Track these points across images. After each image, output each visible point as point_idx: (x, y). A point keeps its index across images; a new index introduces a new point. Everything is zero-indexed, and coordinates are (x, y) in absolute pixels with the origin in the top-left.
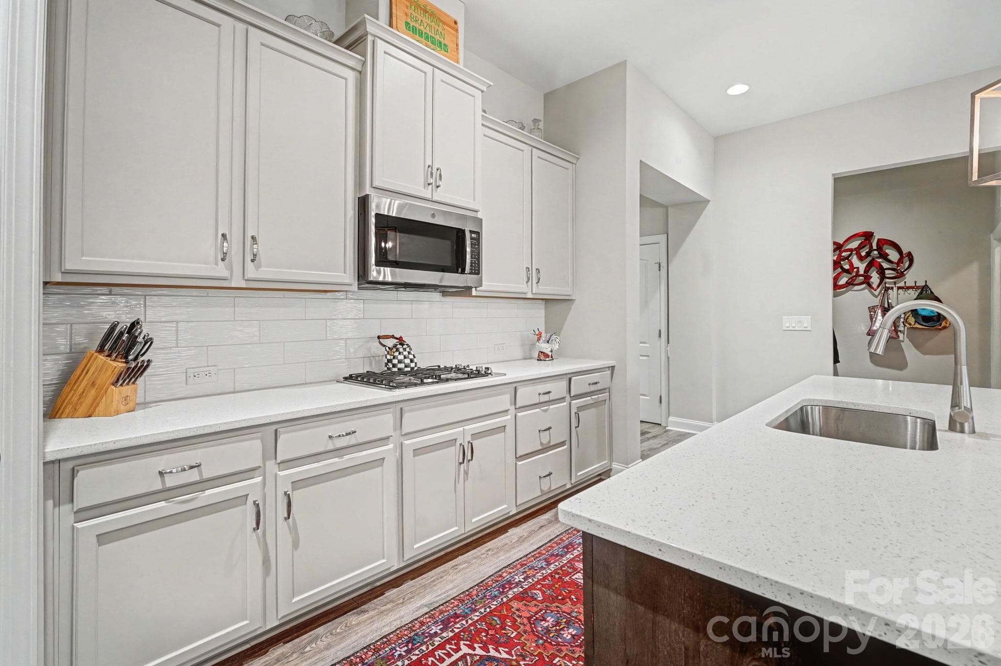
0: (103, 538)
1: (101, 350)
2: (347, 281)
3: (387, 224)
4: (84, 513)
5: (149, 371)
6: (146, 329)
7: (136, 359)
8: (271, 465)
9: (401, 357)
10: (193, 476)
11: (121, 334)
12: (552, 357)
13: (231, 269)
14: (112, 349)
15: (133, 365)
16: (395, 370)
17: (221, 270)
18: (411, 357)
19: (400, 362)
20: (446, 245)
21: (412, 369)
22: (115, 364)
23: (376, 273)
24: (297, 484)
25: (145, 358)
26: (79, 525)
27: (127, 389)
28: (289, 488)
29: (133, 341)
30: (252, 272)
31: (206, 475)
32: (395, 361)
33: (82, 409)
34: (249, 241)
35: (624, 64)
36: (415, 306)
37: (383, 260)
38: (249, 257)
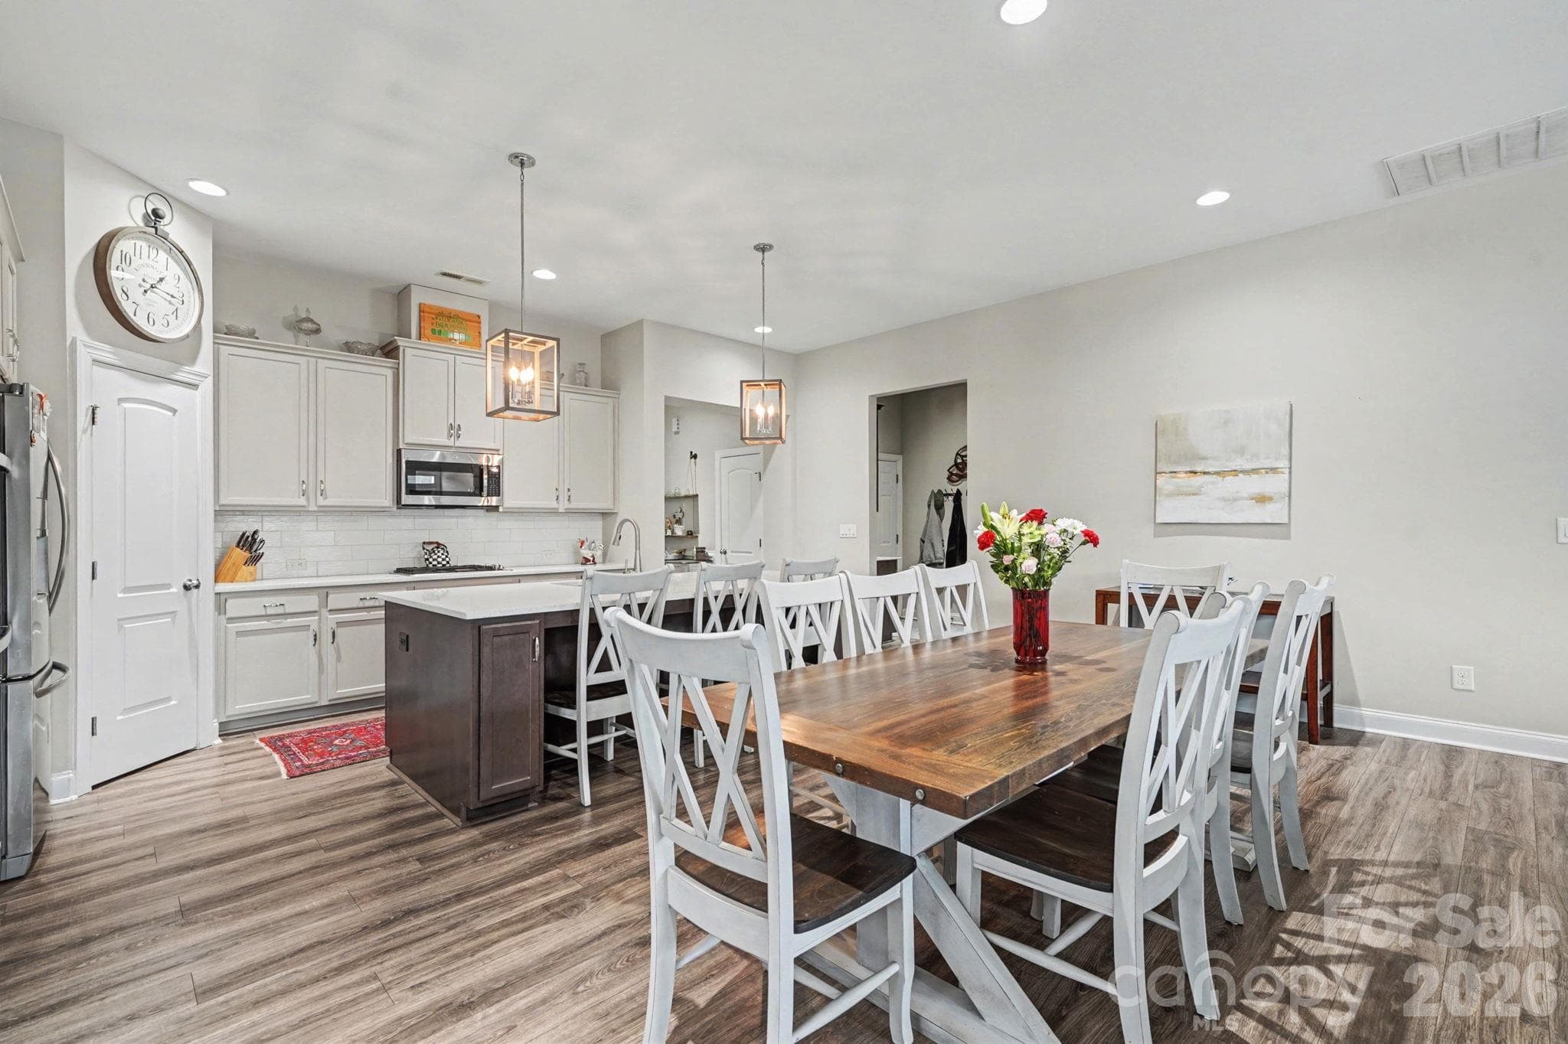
0: (240, 634)
1: (238, 546)
2: (388, 505)
3: (415, 467)
4: (231, 620)
5: (261, 560)
6: (260, 536)
7: (255, 551)
8: (324, 612)
9: (435, 557)
10: (280, 610)
11: (248, 537)
12: (593, 561)
13: (308, 500)
14: (243, 546)
15: (253, 554)
16: (431, 566)
17: (302, 501)
18: (447, 559)
19: (434, 560)
20: (469, 477)
21: (444, 565)
22: (245, 554)
23: (407, 499)
24: (340, 624)
25: (261, 551)
26: (229, 625)
27: (251, 568)
28: (334, 626)
29: (254, 540)
30: (321, 501)
31: (287, 611)
32: (431, 560)
33: (228, 578)
34: (319, 482)
35: (640, 323)
36: (460, 520)
37: (412, 490)
38: (319, 493)
